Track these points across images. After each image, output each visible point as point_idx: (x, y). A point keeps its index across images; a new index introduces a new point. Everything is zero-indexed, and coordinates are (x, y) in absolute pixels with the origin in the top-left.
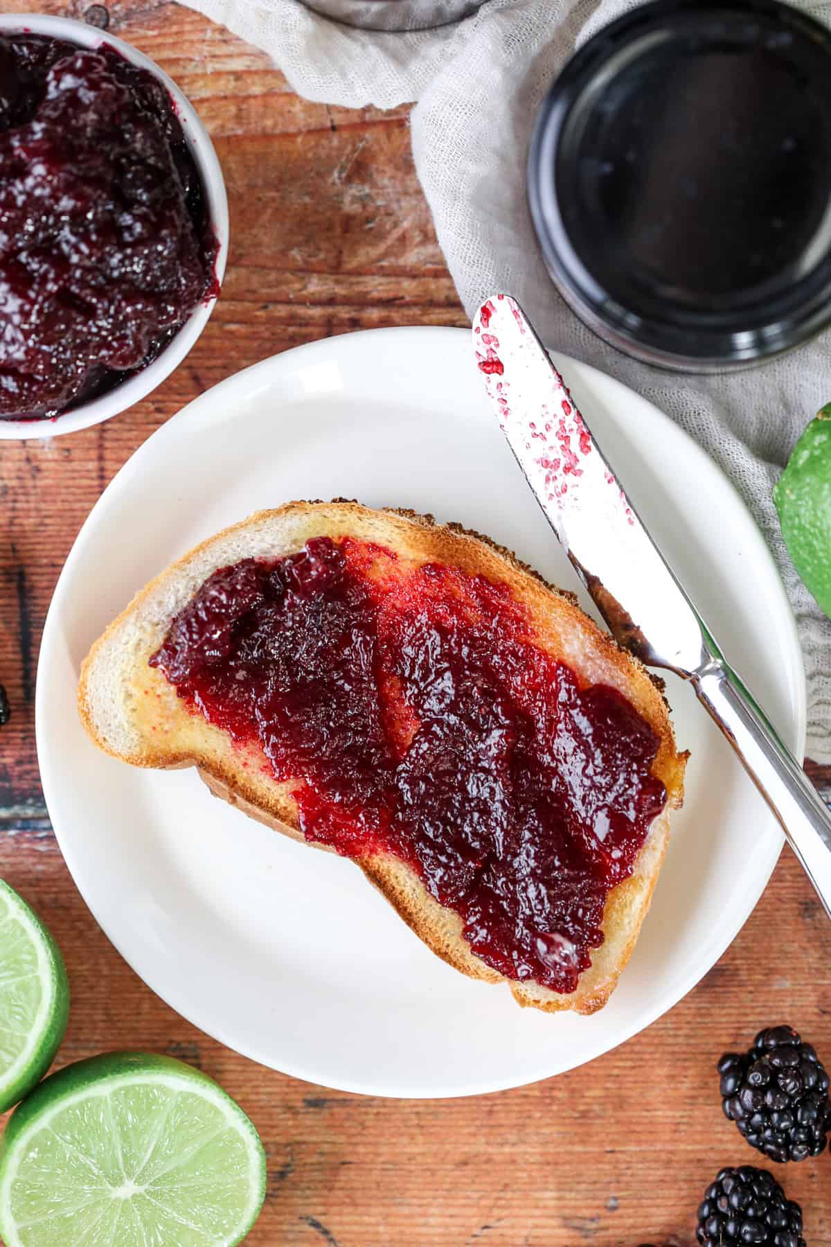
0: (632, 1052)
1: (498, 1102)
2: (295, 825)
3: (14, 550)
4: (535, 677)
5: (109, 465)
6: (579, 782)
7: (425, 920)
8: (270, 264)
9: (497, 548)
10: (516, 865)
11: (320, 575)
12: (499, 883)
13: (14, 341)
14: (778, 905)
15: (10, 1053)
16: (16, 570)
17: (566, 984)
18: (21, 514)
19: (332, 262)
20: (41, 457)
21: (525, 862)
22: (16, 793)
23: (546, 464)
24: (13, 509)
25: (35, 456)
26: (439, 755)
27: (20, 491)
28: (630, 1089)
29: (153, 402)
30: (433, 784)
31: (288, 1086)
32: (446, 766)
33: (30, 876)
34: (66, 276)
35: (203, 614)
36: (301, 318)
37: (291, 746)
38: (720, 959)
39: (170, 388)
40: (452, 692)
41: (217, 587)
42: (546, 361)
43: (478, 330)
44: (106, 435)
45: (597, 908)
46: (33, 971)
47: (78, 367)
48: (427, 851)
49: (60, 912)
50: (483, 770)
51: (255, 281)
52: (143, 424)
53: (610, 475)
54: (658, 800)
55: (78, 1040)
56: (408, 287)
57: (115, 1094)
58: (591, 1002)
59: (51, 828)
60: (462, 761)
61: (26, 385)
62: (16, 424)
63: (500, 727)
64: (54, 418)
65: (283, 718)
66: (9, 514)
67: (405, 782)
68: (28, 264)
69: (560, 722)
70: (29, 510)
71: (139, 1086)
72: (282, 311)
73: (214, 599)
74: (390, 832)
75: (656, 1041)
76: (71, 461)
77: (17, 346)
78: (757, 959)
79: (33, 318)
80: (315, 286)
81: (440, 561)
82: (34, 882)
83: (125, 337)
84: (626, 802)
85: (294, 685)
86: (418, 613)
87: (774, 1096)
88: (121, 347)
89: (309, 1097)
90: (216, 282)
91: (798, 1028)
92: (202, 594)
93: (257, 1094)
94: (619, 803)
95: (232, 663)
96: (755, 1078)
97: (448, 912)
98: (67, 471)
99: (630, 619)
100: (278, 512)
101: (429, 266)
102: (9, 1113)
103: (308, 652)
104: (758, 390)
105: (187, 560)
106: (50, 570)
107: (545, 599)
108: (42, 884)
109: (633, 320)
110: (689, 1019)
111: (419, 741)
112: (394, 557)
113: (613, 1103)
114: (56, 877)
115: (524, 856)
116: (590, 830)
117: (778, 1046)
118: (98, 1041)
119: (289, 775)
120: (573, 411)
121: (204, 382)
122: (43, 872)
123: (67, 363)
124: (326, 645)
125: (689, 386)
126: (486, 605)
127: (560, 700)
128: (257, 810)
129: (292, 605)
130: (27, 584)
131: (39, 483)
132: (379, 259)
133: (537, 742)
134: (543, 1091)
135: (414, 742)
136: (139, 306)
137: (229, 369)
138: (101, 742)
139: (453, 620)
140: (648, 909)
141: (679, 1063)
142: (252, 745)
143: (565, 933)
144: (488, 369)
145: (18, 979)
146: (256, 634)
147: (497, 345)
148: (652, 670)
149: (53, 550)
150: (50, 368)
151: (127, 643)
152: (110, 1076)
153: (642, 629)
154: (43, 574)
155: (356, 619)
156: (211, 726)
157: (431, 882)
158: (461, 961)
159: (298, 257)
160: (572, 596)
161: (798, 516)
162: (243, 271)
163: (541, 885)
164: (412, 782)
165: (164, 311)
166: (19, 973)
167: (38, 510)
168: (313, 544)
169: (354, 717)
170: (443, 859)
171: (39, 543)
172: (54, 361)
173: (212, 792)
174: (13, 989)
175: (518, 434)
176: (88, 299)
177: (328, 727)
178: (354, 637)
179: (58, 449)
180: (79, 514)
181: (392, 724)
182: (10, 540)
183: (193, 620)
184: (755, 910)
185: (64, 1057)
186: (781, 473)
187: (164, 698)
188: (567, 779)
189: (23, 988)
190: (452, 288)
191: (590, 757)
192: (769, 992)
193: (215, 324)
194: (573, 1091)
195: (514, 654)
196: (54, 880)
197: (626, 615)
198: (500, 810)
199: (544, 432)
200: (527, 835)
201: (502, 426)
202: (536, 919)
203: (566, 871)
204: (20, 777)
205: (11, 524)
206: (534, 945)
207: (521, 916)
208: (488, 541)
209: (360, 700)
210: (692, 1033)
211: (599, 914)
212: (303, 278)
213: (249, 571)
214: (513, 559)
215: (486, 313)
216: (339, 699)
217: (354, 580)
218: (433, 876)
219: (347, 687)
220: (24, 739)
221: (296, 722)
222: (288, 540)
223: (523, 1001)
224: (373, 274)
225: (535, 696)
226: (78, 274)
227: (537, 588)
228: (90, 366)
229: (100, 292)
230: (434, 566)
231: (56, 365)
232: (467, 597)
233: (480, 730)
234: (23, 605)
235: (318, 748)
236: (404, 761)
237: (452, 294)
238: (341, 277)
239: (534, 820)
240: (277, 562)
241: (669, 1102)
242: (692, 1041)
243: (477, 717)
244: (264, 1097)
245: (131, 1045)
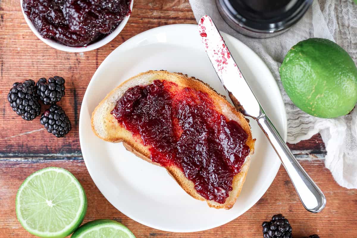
0: (239, 221)
1: (202, 234)
2: (149, 158)
3: (73, 84)
4: (215, 118)
5: (99, 61)
6: (226, 147)
7: (184, 184)
8: (143, 7)
9: (204, 84)
10: (209, 169)
11: (157, 90)
12: (204, 174)
13: (76, 25)
14: (279, 182)
15: (72, 218)
16: (74, 89)
17: (222, 201)
18: (75, 74)
19: (160, 7)
20: (80, 59)
21: (211, 168)
22: (73, 150)
23: (218, 61)
24: (73, 73)
25: (79, 58)
26: (188, 139)
27: (75, 68)
28: (238, 231)
29: (111, 44)
30: (186, 147)
31: (145, 230)
32: (190, 142)
33: (76, 172)
34: (90, 7)
35: (125, 100)
36: (152, 22)
37: (148, 136)
38: (263, 196)
39: (116, 41)
40: (192, 122)
41: (129, 93)
42: (219, 33)
43: (200, 25)
44: (99, 53)
45: (231, 181)
46: (78, 196)
47: (93, 32)
48: (185, 165)
49: (84, 182)
50: (200, 143)
51: (139, 12)
52: (108, 50)
53: (235, 64)
54: (248, 152)
55: (88, 217)
56: (180, 14)
57: (100, 230)
58: (229, 206)
59: (83, 159)
60: (194, 141)
61: (79, 37)
62: (76, 48)
63: (205, 132)
64: (86, 46)
65: (146, 128)
66: (72, 74)
67: (179, 146)
68: (80, 4)
69: (221, 130)
70: (77, 73)
71: (106, 228)
72: (146, 20)
73: (129, 96)
74: (175, 160)
75: (245, 218)
76: (89, 60)
77: (77, 26)
78: (272, 196)
79: (81, 19)
80: (155, 14)
81: (189, 87)
82: (77, 174)
83: (106, 24)
84: (239, 152)
85: (149, 120)
86: (183, 101)
87: (277, 232)
88: (105, 27)
89: (151, 233)
90: (130, 10)
91: (284, 215)
92: (125, 95)
93: (137, 232)
94: (237, 152)
95: (133, 114)
96: (272, 228)
97: (190, 182)
98: (87, 63)
99: (240, 104)
100: (146, 73)
101: (186, 9)
102: (71, 235)
103: (153, 111)
104: (274, 43)
105: (121, 86)
106: (83, 89)
107: (218, 97)
108: (79, 174)
109: (244, 20)
110: (254, 212)
111: (183, 136)
112: (177, 86)
113: (233, 235)
114: (83, 172)
115: (211, 167)
116: (229, 160)
117: (278, 219)
118: (94, 217)
119: (148, 144)
120: (226, 47)
121: (125, 39)
122: (80, 171)
123: (90, 31)
124: (158, 109)
125: (256, 41)
126: (202, 99)
127: (221, 124)
128: (139, 154)
129: (149, 98)
130: (76, 93)
131: (80, 66)
132: (173, 7)
133: (215, 136)
134: (214, 231)
135: (182, 136)
136: (110, 16)
137: (132, 35)
138: (97, 135)
139: (192, 103)
140: (244, 182)
141: (252, 225)
142: (138, 136)
143: (222, 187)
144: (203, 35)
145: (74, 198)
146: (139, 106)
147: (205, 29)
148: (246, 117)
149: (83, 84)
150: (86, 33)
151: (104, 108)
152: (99, 225)
153: (243, 106)
154: (80, 91)
155: (166, 102)
156: (127, 131)
157: (186, 173)
158: (194, 195)
159: (151, 6)
160: (225, 97)
161: (286, 75)
162: (136, 9)
163: (216, 174)
164: (181, 146)
165: (116, 18)
166: (75, 197)
167: (80, 73)
168: (155, 82)
169: (165, 129)
170: (189, 167)
171: (80, 82)
172: (87, 31)
173: (126, 149)
174: (72, 201)
175: (210, 53)
176: (96, 14)
177: (158, 131)
178: (166, 107)
179: (85, 57)
180: (91, 74)
181: (176, 131)
182: (72, 81)
183: (123, 101)
184: (272, 183)
185: (85, 222)
186: (281, 65)
187: (114, 123)
188: (223, 146)
189: (75, 201)
190: (193, 14)
191: (229, 139)
192: (276, 205)
193: (128, 24)
194: (222, 232)
195: (209, 112)
196: (82, 173)
197: (239, 103)
198: (205, 154)
199: (218, 52)
200: (212, 161)
201: (206, 51)
202: (214, 183)
203: (223, 171)
204: (74, 145)
205: (72, 77)
206: (214, 190)
207: (210, 183)
208: (202, 82)
209: (167, 124)
210: (255, 216)
211: (231, 182)
212: (152, 11)
213: (138, 89)
214: (209, 87)
215: (202, 20)
216: (161, 124)
217: (166, 92)
218: (187, 172)
219: (164, 121)
220: (75, 135)
221: (150, 130)
222: (148, 81)
223: (210, 206)
224: (171, 11)
225: (214, 123)
226: (94, 7)
227: (215, 94)
228: (96, 32)
229: (99, 12)
230: (188, 88)
231: (87, 32)
232: (196, 97)
233: (200, 133)
234: (75, 99)
235: (156, 137)
236: (179, 141)
237: (192, 16)
238: (162, 11)
239: (214, 157)
240: (145, 87)
241: (248, 235)
242: (255, 219)
243: (199, 129)
244: (139, 233)
245: (103, 218)
